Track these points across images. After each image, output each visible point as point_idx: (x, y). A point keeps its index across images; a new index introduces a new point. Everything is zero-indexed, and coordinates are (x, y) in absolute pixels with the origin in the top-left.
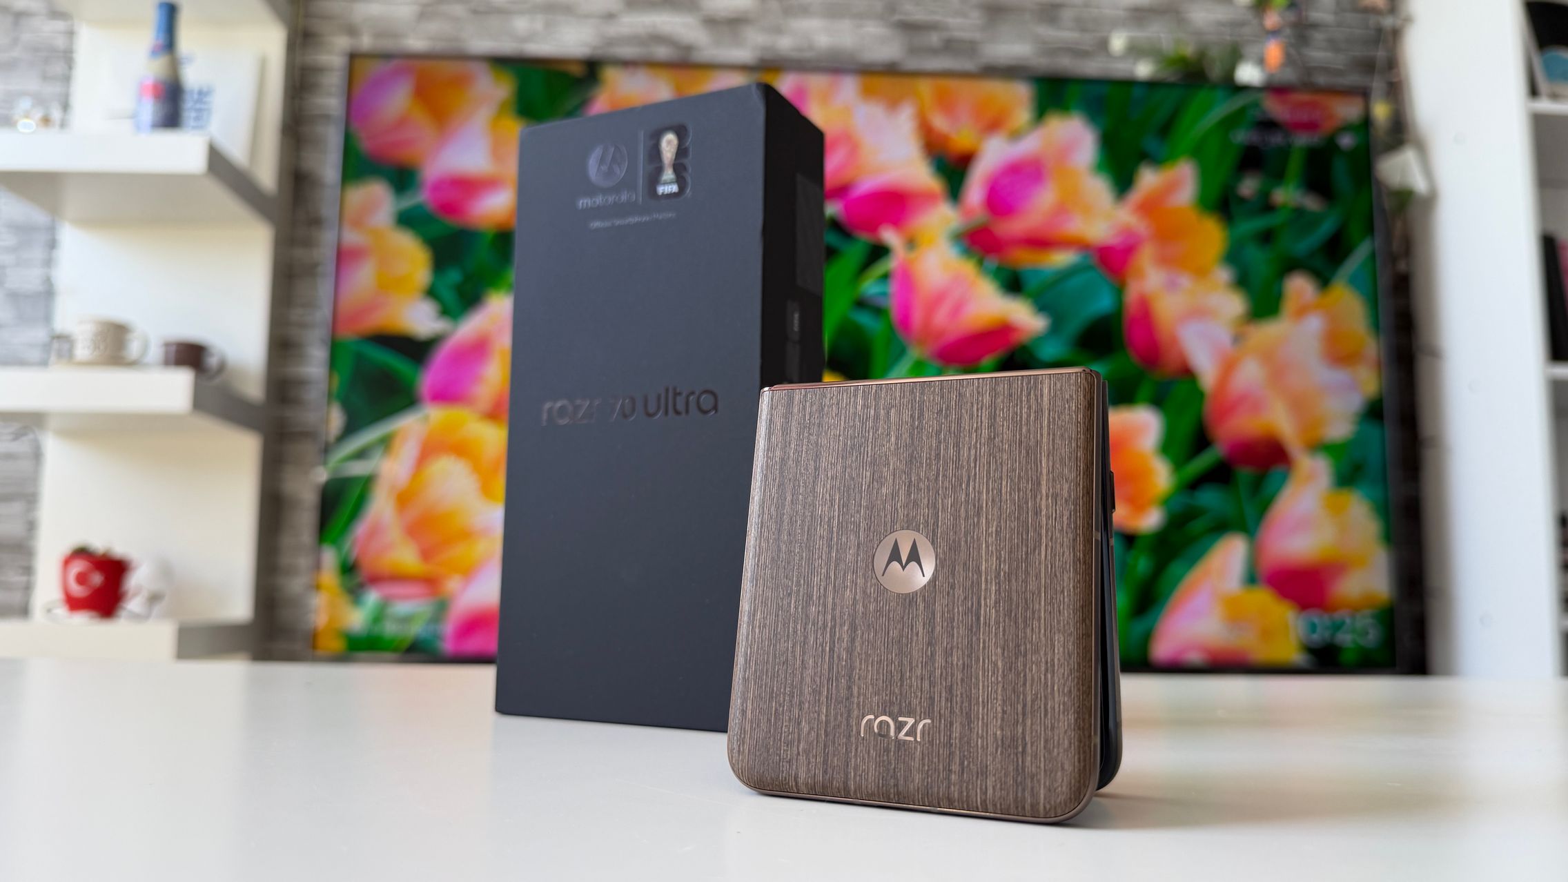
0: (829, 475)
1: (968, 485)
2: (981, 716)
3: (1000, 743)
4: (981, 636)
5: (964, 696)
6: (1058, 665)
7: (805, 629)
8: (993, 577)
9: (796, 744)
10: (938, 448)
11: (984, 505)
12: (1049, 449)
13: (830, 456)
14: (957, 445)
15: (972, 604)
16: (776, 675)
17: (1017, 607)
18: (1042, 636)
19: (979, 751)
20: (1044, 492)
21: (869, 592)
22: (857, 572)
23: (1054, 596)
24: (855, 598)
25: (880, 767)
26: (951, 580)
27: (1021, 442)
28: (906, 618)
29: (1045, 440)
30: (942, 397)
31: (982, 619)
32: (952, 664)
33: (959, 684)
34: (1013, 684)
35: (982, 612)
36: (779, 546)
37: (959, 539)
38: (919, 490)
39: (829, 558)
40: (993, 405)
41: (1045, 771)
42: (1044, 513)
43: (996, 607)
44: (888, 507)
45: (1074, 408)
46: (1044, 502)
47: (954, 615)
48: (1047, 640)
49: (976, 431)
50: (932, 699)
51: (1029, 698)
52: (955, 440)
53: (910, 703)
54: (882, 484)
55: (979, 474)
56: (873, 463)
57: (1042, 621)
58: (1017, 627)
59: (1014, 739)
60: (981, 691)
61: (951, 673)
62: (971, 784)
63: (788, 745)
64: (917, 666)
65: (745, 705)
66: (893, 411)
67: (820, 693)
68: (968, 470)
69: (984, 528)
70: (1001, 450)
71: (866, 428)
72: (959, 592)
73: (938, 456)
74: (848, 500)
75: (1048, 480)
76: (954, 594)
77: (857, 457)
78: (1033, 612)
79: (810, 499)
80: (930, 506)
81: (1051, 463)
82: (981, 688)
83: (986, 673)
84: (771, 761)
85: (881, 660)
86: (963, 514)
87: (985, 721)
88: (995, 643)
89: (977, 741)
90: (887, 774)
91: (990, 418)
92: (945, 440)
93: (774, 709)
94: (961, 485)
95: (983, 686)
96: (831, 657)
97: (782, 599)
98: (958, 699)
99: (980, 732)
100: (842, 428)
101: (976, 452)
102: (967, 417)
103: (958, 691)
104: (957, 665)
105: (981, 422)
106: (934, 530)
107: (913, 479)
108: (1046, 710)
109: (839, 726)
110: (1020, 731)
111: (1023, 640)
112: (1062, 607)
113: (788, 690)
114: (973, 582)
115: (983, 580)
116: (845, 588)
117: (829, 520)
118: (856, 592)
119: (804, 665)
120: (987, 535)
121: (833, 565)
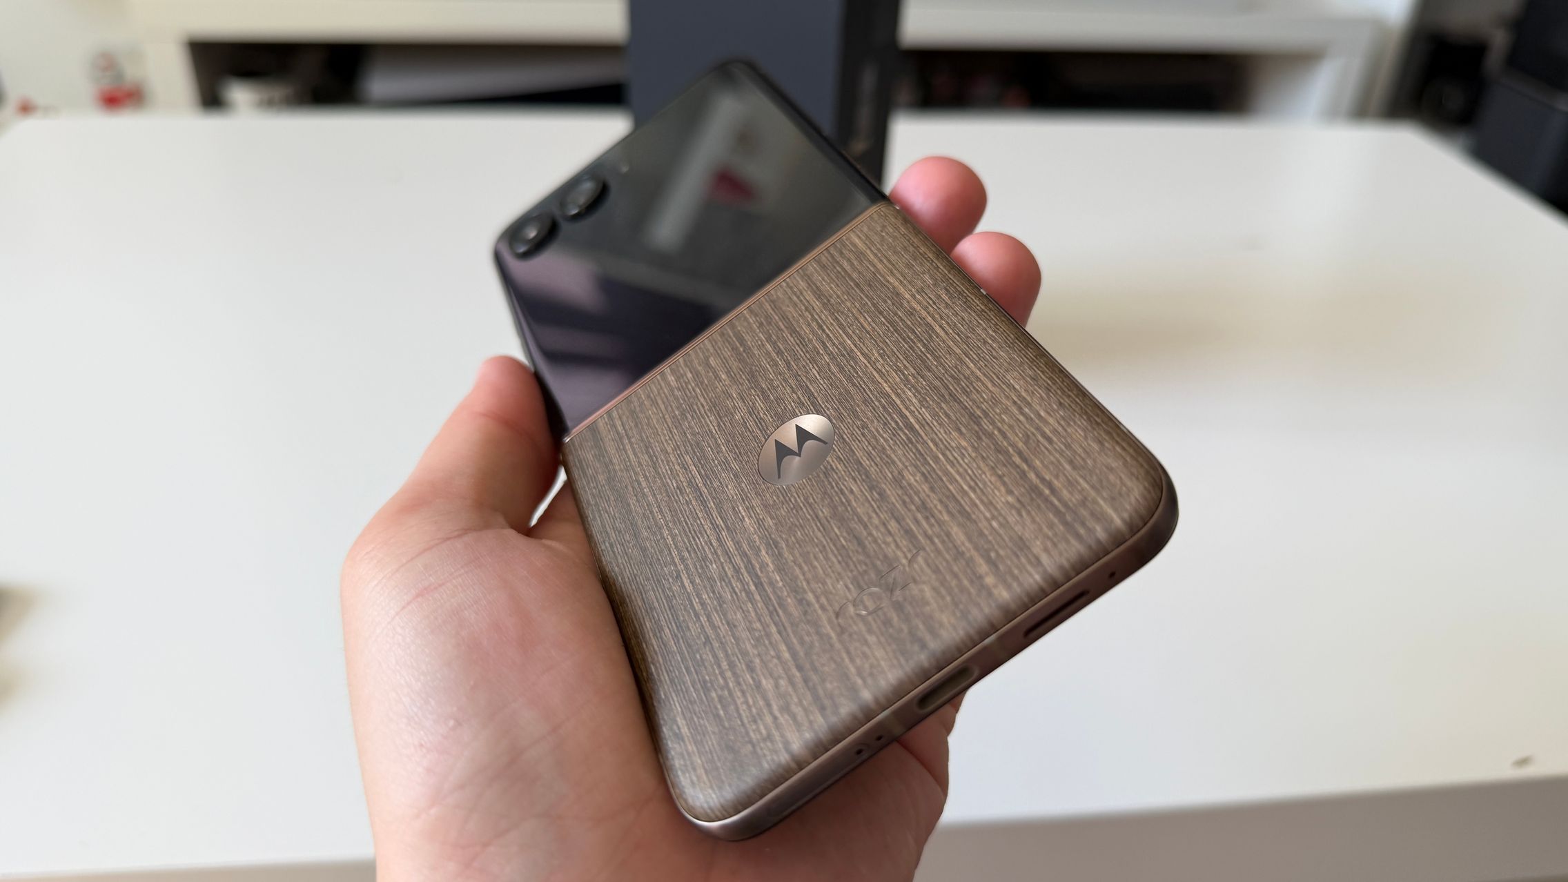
0: (670, 450)
1: (825, 348)
2: (977, 501)
3: (1018, 506)
4: (925, 438)
5: (944, 499)
6: (1028, 396)
7: (714, 592)
8: (903, 387)
9: (766, 711)
10: (776, 348)
11: (853, 348)
12: (888, 269)
13: (662, 437)
14: (793, 332)
15: (896, 422)
17: (947, 389)
18: (992, 388)
19: (1001, 531)
20: (908, 296)
21: (771, 502)
22: (747, 497)
23: (980, 352)
24: (759, 520)
26: (858, 423)
27: (857, 285)
28: (828, 490)
29: (880, 266)
30: (756, 316)
31: (915, 425)
32: (910, 485)
33: (931, 494)
34: (992, 446)
35: (912, 420)
36: (641, 547)
37: (845, 388)
38: (776, 388)
39: (707, 512)
40: (811, 285)
41: (1093, 488)
42: (919, 309)
43: (923, 405)
44: (751, 424)
46: (913, 301)
48: (1000, 387)
49: (807, 311)
51: (1020, 445)
52: (790, 331)
53: (886, 556)
54: (732, 414)
55: (832, 333)
56: (713, 407)
57: (983, 378)
58: (959, 402)
59: (1034, 489)
60: (960, 481)
61: (915, 492)
62: (1015, 570)
63: (756, 722)
64: (871, 518)
66: (711, 359)
68: (818, 338)
69: (865, 362)
70: (842, 303)
71: (689, 391)
72: (874, 425)
73: (779, 353)
74: (702, 452)
75: (905, 286)
76: (868, 430)
77: (692, 417)
78: (968, 379)
79: (657, 485)
80: (796, 390)
82: (958, 478)
84: (743, 758)
85: (824, 546)
86: (835, 369)
87: (986, 502)
88: (946, 432)
89: (991, 525)
91: (814, 293)
92: (779, 339)
93: (716, 699)
94: (818, 353)
95: (961, 476)
96: (762, 591)
97: (670, 588)
98: (939, 508)
99: (988, 515)
100: (663, 410)
101: (817, 322)
102: (790, 309)
103: (934, 502)
104: (916, 481)
105: (808, 302)
106: (813, 404)
107: (764, 386)
108: (1047, 438)
110: (1033, 477)
111: (974, 407)
112: (994, 353)
113: (725, 665)
114: (884, 407)
115: (894, 397)
116: (742, 520)
117: (690, 482)
118: (756, 514)
119: (732, 626)
120: (873, 364)
121: (715, 514)
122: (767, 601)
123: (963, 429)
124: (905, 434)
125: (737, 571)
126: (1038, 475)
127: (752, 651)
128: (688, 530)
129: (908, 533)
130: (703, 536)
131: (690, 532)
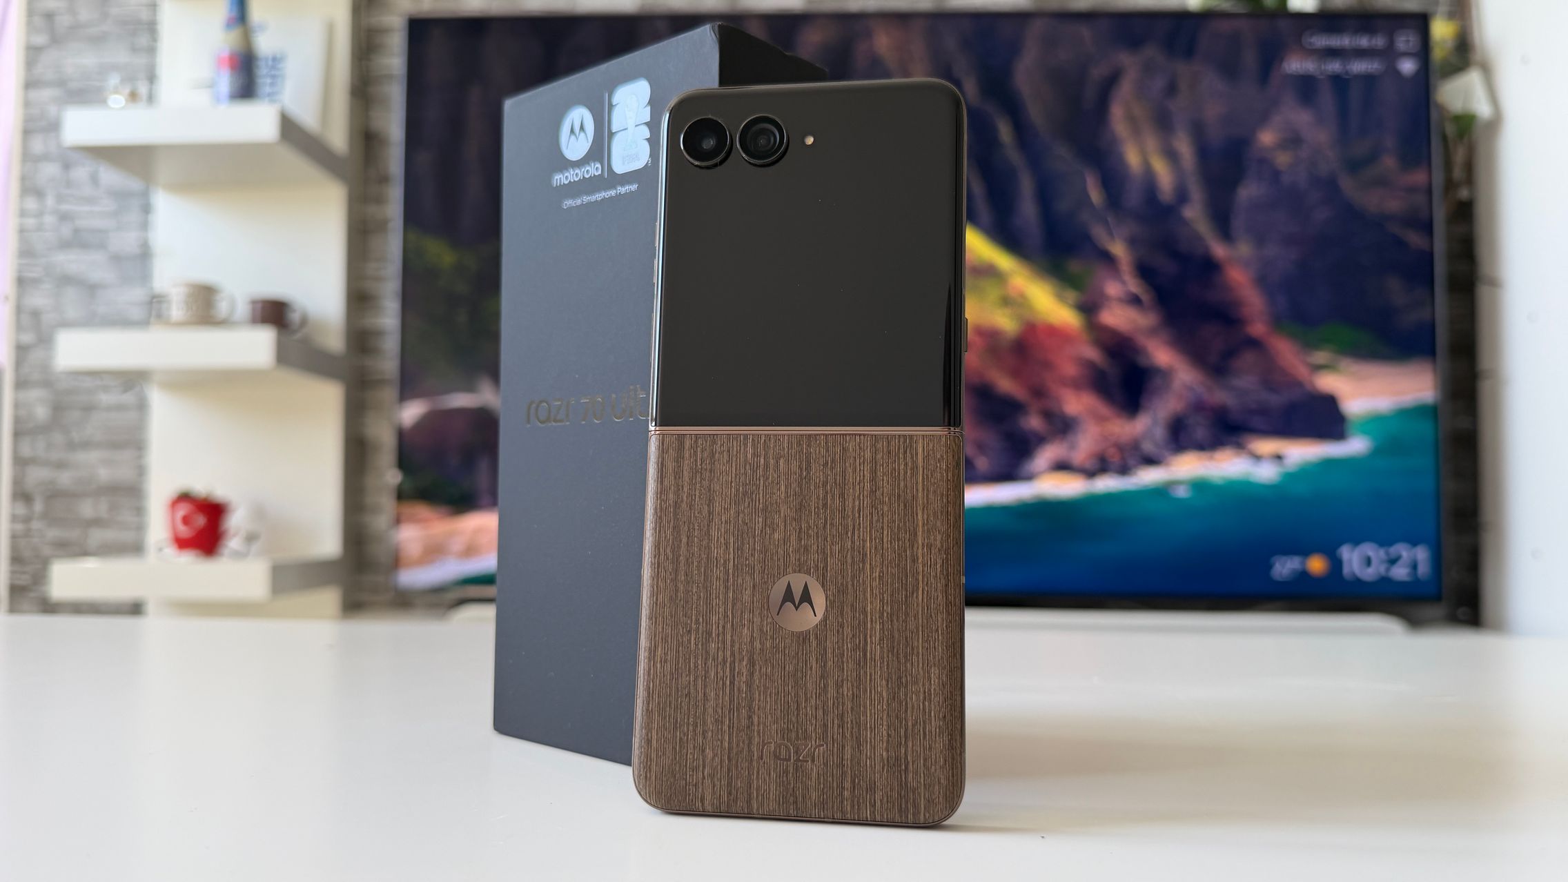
0: (723, 520)
1: (853, 533)
2: (869, 740)
3: (886, 762)
4: (868, 670)
5: (854, 722)
6: (934, 694)
7: (705, 664)
8: (877, 617)
9: (701, 769)
10: (825, 498)
11: (868, 553)
12: (923, 503)
13: (723, 501)
14: (842, 495)
15: (860, 641)
16: (679, 707)
17: (899, 644)
18: (920, 670)
19: (868, 769)
20: (920, 542)
21: (765, 630)
22: (753, 611)
23: (930, 634)
24: (752, 636)
25: (780, 786)
26: (840, 620)
27: (899, 496)
28: (800, 653)
29: (920, 494)
30: (827, 451)
31: (868, 654)
32: (843, 695)
33: (850, 712)
34: (896, 711)
35: (869, 649)
36: (676, 586)
37: (847, 582)
38: (809, 536)
39: (726, 598)
40: (874, 460)
41: (924, 784)
42: (920, 561)
43: (880, 644)
44: (781, 551)
45: (944, 467)
46: (920, 551)
47: (844, 651)
48: (924, 674)
49: (859, 484)
50: (825, 726)
51: (910, 724)
52: (841, 491)
53: (806, 730)
54: (774, 530)
55: (863, 524)
56: (765, 510)
57: (921, 656)
58: (899, 662)
59: (898, 759)
60: (868, 718)
61: (842, 703)
62: (861, 798)
63: (693, 771)
64: (812, 697)
65: (650, 735)
66: (782, 461)
67: (722, 722)
68: (853, 519)
69: (869, 573)
70: (883, 503)
71: (756, 476)
72: (847, 630)
73: (825, 505)
74: (743, 544)
75: (923, 531)
76: (843, 631)
77: (749, 504)
78: (913, 649)
79: (705, 543)
80: (819, 551)
81: (925, 516)
82: (868, 715)
83: (873, 703)
84: (677, 786)
85: (778, 692)
86: (849, 561)
87: (873, 744)
88: (880, 676)
89: (866, 762)
90: (787, 793)
91: (871, 472)
92: (831, 491)
93: (678, 738)
94: (847, 533)
95: (871, 715)
96: (732, 690)
97: (682, 636)
98: (849, 725)
99: (869, 754)
100: (734, 476)
101: (860, 503)
102: (850, 470)
103: (848, 718)
104: (847, 695)
105: (864, 476)
106: (823, 573)
107: (803, 526)
108: (925, 733)
109: (741, 752)
110: (903, 751)
111: (904, 673)
112: (937, 644)
113: (691, 721)
114: (860, 622)
115: (869, 619)
116: (744, 625)
117: (725, 564)
118: (753, 631)
119: (706, 698)
120: (872, 580)
121: (730, 604)
122: (732, 699)
123: (890, 683)
124: (860, 655)
126: (906, 752)
127: (710, 725)
128: (709, 600)
130: (716, 614)
131: (710, 603)
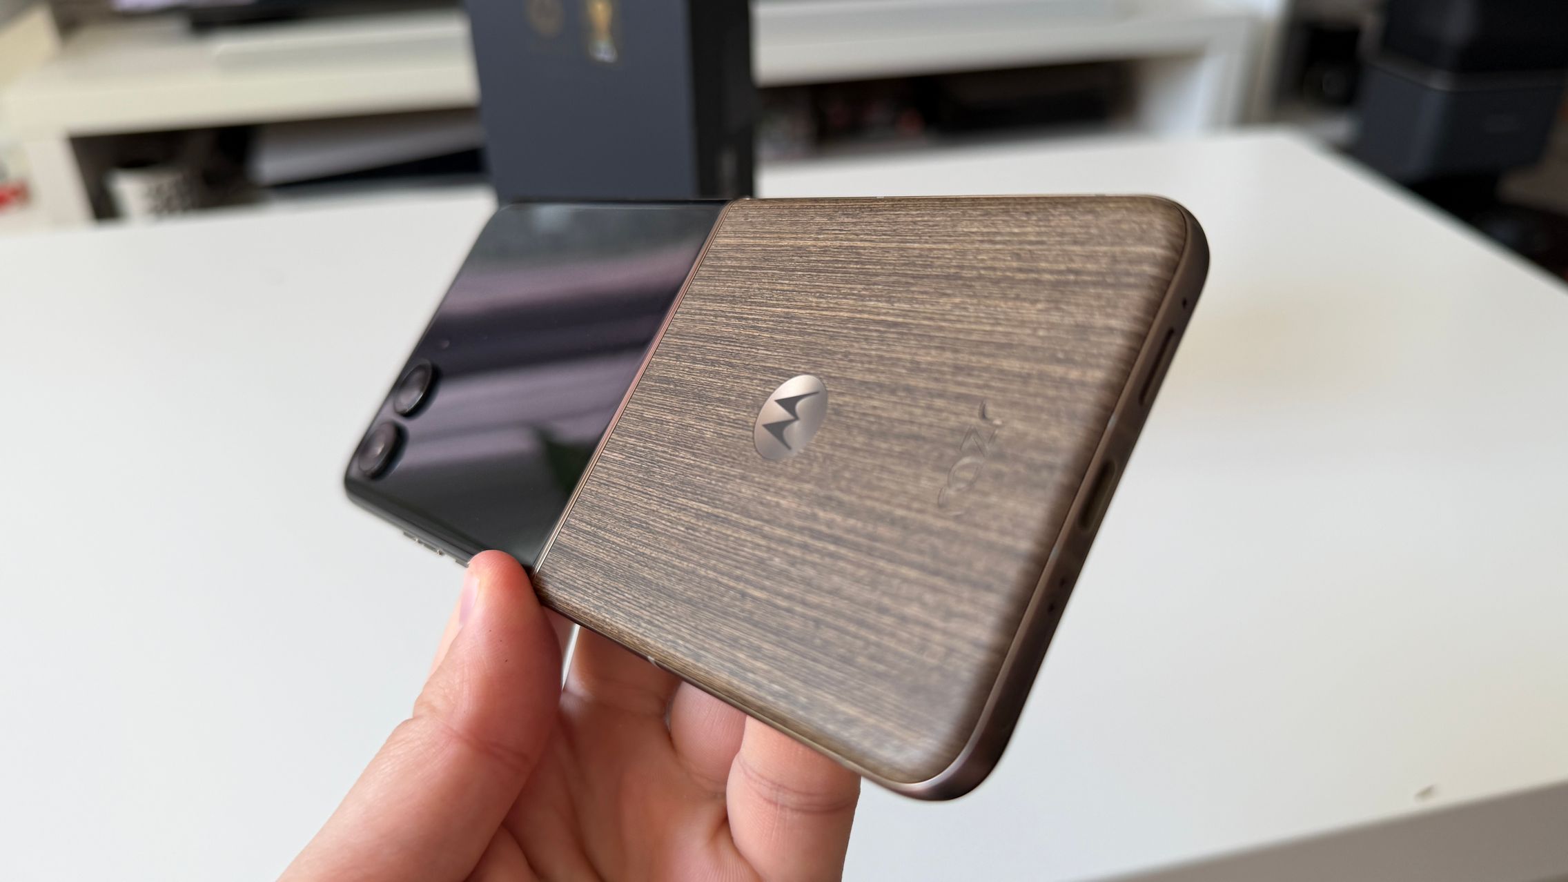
2: (1008, 330)
3: (1053, 305)
4: (916, 322)
7: (793, 580)
8: (861, 303)
9: (929, 633)
11: (788, 310)
12: (775, 238)
14: (716, 340)
15: (876, 331)
16: (826, 646)
17: (906, 276)
18: (950, 247)
19: (1051, 334)
20: (811, 243)
24: (795, 493)
26: (839, 356)
29: (764, 242)
31: (898, 320)
32: (930, 363)
33: (957, 356)
34: (989, 284)
35: (891, 319)
36: (685, 601)
37: (803, 342)
39: (735, 525)
40: (706, 297)
41: (1112, 245)
42: (829, 243)
43: (894, 302)
44: (727, 431)
46: (819, 243)
48: (958, 241)
52: (711, 341)
54: (701, 436)
55: (755, 315)
56: (676, 446)
57: (935, 246)
58: (928, 277)
59: (1056, 286)
60: (979, 327)
61: (940, 365)
64: (911, 413)
67: (878, 573)
68: (745, 328)
69: (808, 311)
70: (749, 288)
74: (692, 485)
75: (802, 239)
77: (659, 467)
79: (663, 542)
80: (753, 377)
82: (974, 327)
86: (782, 336)
87: (1018, 324)
88: (933, 305)
89: (1038, 337)
91: (714, 301)
92: (705, 354)
94: (755, 337)
95: (975, 324)
96: (844, 543)
98: (975, 359)
99: (1029, 332)
100: (624, 483)
101: (735, 318)
102: (699, 327)
103: (964, 358)
104: (934, 357)
105: (713, 311)
106: (779, 374)
108: (1038, 243)
110: (1049, 276)
111: (945, 270)
113: (852, 628)
114: (855, 329)
115: (858, 316)
116: (778, 504)
117: (698, 516)
118: (790, 491)
119: (835, 592)
120: (818, 308)
121: (744, 521)
122: (856, 547)
123: (949, 292)
124: (893, 333)
125: (804, 547)
126: (1051, 272)
127: (874, 597)
128: (724, 553)
129: (959, 397)
130: (744, 546)
131: (729, 552)
